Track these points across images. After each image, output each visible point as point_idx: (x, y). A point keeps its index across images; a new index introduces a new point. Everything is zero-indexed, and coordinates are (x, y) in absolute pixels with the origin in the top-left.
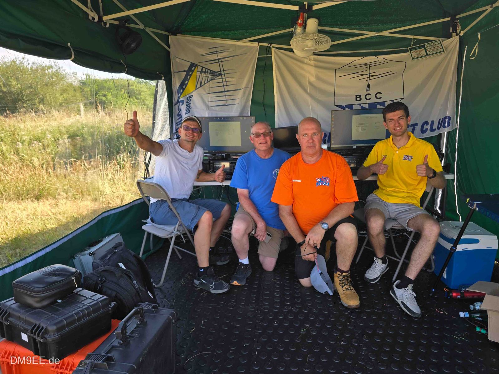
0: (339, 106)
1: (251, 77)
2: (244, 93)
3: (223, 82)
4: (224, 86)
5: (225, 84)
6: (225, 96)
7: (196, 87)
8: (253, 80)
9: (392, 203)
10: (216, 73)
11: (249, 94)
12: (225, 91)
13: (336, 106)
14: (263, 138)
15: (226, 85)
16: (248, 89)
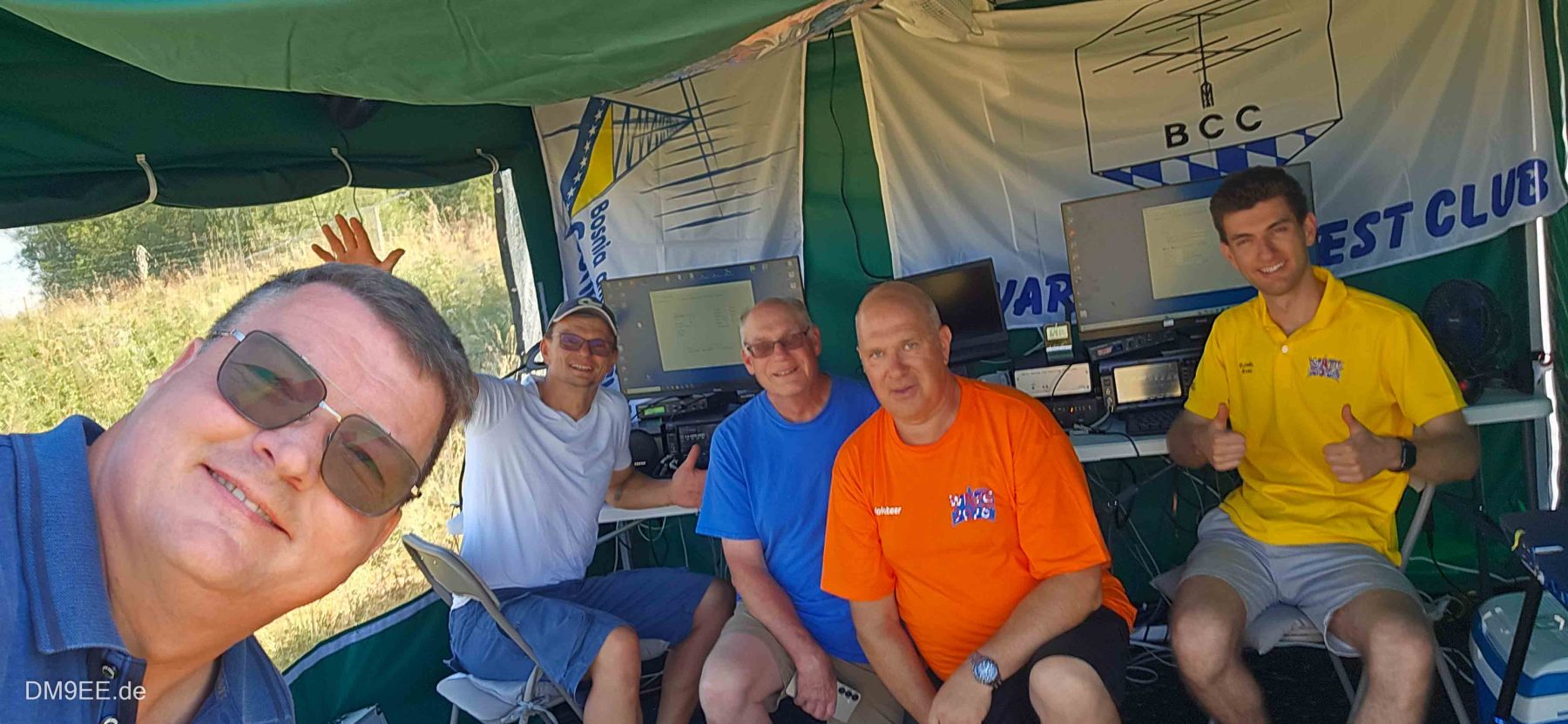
0: (1107, 174)
1: (791, 117)
2: (775, 169)
3: (700, 144)
4: (704, 156)
5: (707, 149)
6: (713, 188)
7: (615, 172)
8: (802, 123)
9: (1281, 547)
10: (673, 119)
11: (792, 171)
12: (710, 174)
13: (1097, 174)
14: (781, 357)
15: (711, 152)
16: (788, 156)
